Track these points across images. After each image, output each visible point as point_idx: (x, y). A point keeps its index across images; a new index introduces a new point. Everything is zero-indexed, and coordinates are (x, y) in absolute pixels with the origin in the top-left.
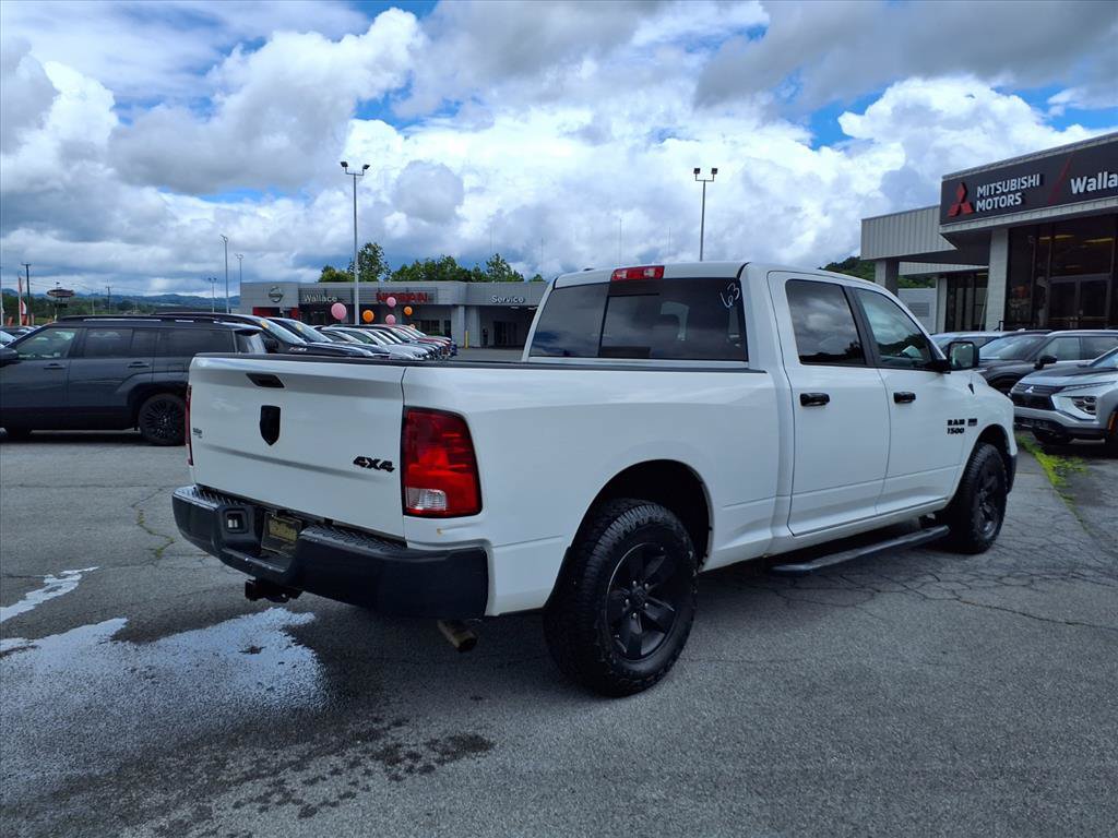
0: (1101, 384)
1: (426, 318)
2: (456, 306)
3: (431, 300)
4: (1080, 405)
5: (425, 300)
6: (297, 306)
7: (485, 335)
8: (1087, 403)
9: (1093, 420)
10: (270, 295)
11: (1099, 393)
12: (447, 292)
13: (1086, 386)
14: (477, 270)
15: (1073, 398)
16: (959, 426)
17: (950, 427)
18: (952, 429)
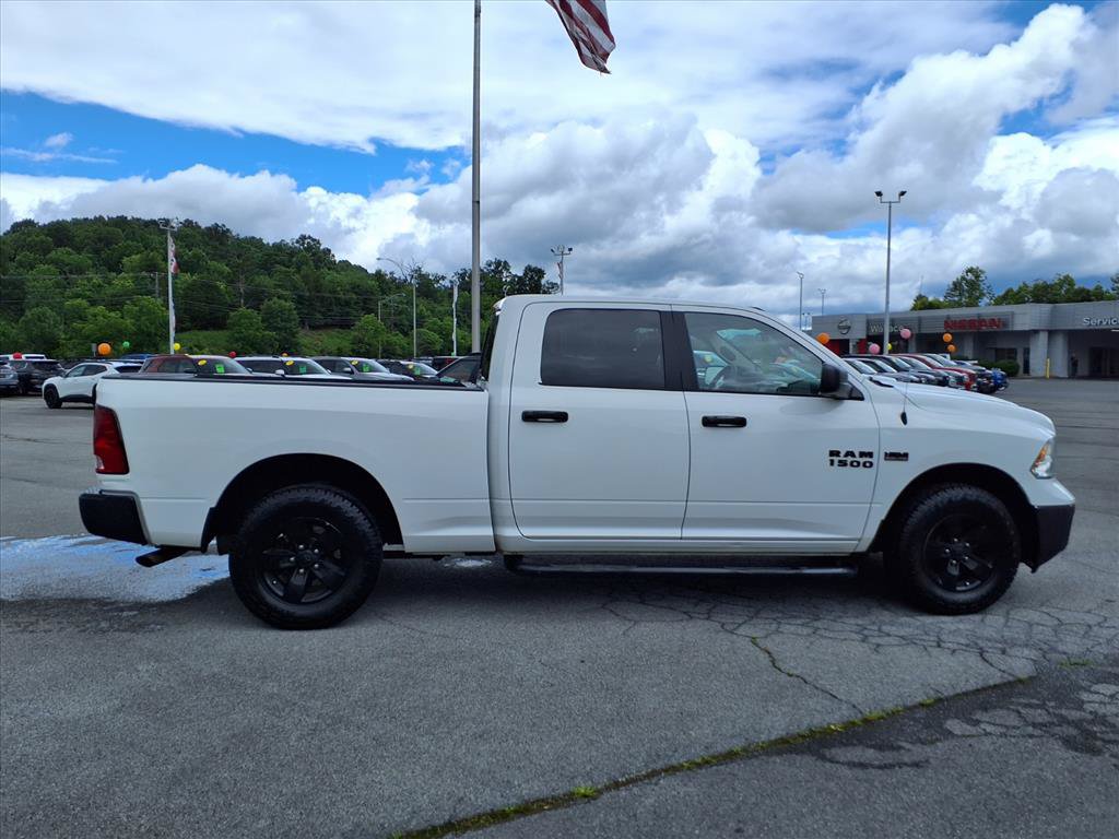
1: (999, 346)
2: (1036, 332)
3: (1005, 325)
5: (998, 326)
6: (864, 337)
7: (1073, 364)
10: (839, 327)
12: (1027, 317)
14: (1099, 288)
16: (858, 459)
17: (836, 459)
18: (840, 461)
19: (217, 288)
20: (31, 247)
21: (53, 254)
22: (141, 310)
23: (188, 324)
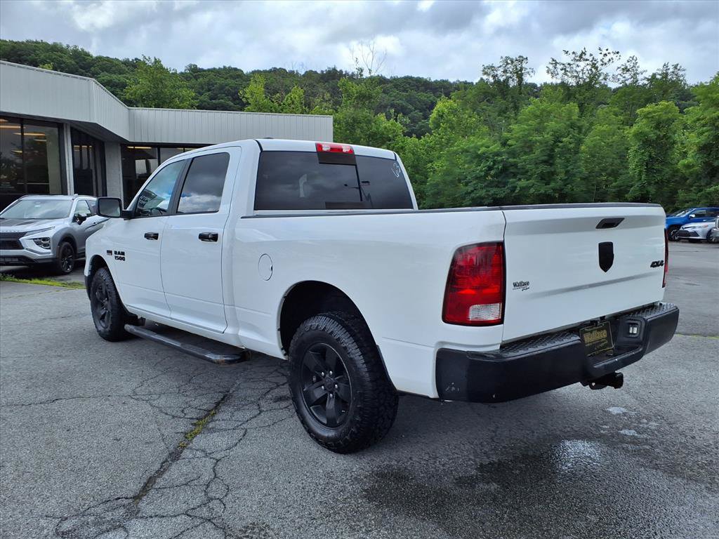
0: (49, 229)
4: (38, 244)
8: (42, 242)
9: (49, 253)
11: (50, 234)
13: (43, 230)
15: (34, 239)
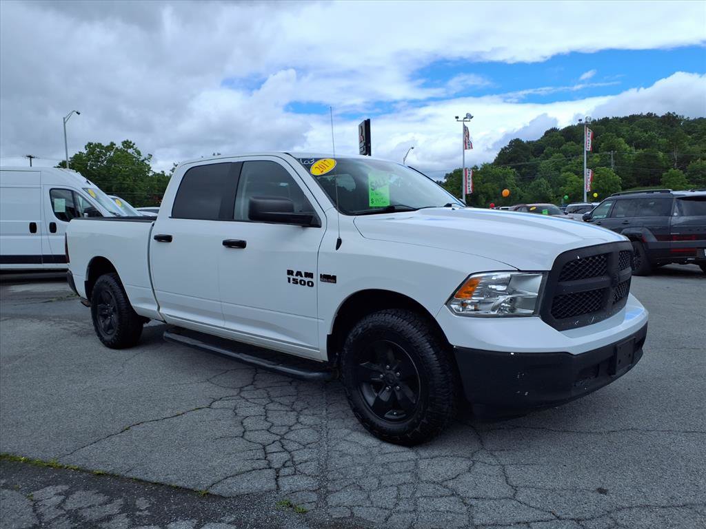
16: (304, 278)
17: (291, 277)
18: (294, 279)
19: (655, 157)
20: (553, 145)
21: (563, 147)
22: (599, 177)
23: (635, 183)
